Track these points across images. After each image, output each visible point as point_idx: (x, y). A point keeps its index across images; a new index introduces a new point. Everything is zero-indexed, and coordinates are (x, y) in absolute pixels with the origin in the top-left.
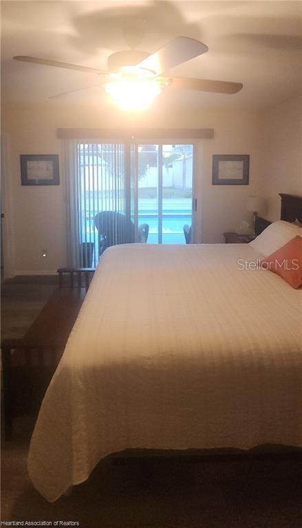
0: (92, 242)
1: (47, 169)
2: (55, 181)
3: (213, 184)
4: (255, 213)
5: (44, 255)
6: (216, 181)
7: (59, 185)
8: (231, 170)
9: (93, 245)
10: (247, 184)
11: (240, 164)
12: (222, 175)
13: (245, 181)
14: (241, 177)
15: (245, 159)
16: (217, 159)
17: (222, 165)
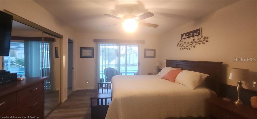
0: (103, 78)
1: (90, 52)
2: (92, 57)
3: (145, 58)
4: (158, 67)
5: (88, 82)
6: (146, 57)
7: (93, 57)
8: (150, 53)
9: (104, 79)
10: (155, 58)
11: (153, 52)
12: (147, 55)
13: (154, 57)
14: (153, 56)
15: (154, 50)
16: (146, 50)
17: (147, 52)
